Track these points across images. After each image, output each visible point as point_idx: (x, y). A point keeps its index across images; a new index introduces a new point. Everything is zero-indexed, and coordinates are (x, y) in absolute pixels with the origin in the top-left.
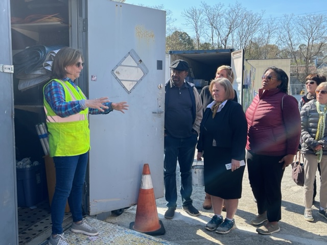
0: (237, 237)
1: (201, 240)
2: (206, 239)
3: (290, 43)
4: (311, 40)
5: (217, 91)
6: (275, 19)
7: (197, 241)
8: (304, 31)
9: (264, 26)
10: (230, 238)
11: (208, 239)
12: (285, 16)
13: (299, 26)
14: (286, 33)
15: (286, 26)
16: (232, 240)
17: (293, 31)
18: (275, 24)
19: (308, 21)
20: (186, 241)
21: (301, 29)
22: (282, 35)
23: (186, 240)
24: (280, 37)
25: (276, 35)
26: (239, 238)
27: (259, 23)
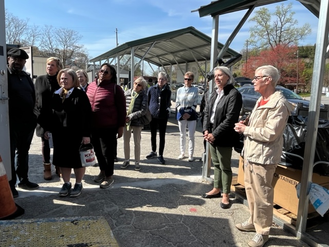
0: (88, 196)
1: (62, 207)
2: (65, 205)
3: (50, 47)
4: (66, 46)
5: (65, 79)
6: (38, 27)
7: (58, 209)
8: (61, 40)
9: (29, 31)
10: (84, 198)
11: (67, 204)
12: (46, 26)
13: (57, 35)
14: (47, 39)
15: (47, 34)
16: (86, 199)
17: (52, 38)
18: (37, 31)
19: (63, 33)
20: (50, 213)
21: (58, 37)
22: (44, 40)
23: (49, 211)
24: (43, 41)
25: (39, 39)
26: (90, 196)
27: (24, 27)
